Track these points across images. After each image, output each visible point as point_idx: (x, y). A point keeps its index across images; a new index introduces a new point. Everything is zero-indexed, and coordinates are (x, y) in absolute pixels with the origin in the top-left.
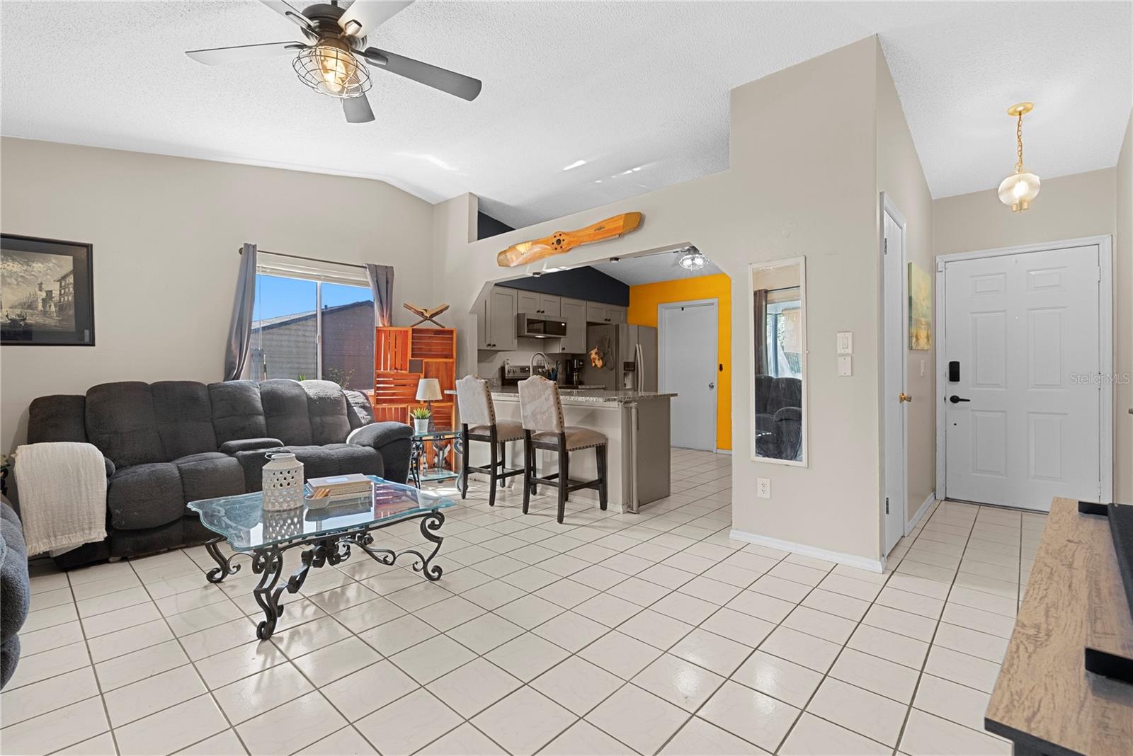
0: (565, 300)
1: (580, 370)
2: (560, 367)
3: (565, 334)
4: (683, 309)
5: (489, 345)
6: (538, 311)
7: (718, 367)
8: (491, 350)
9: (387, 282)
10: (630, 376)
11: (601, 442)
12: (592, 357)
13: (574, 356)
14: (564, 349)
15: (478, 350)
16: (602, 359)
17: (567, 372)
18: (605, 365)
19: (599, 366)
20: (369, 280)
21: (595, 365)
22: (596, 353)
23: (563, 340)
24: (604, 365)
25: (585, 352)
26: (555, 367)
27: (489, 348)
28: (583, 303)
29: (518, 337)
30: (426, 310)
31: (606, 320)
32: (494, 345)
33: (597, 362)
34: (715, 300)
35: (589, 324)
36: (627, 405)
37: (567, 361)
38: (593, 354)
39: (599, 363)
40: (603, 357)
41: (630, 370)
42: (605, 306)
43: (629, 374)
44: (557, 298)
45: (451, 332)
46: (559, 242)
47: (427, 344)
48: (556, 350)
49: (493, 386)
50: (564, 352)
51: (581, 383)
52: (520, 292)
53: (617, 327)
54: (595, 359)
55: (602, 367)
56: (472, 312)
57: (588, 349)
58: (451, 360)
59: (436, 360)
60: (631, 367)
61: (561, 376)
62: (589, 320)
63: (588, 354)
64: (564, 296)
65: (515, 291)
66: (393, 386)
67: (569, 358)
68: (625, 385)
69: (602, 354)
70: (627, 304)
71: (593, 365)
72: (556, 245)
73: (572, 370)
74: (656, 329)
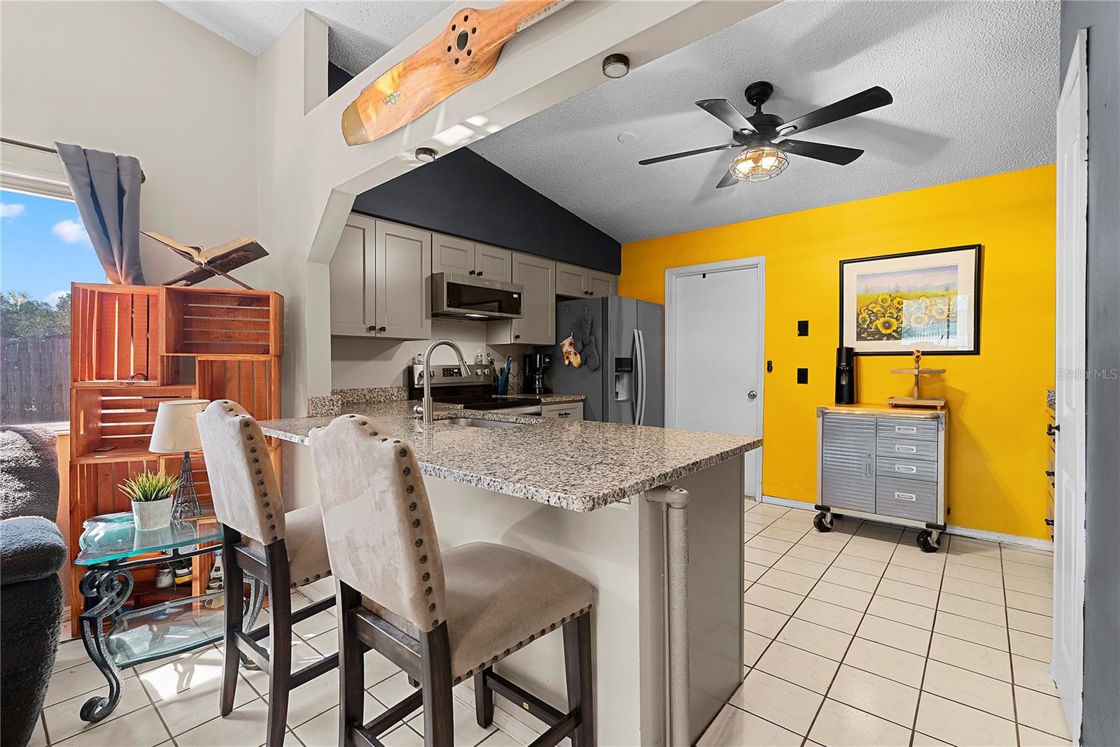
0: (518, 257)
1: (547, 370)
2: (514, 368)
3: (518, 312)
4: (704, 276)
5: (372, 328)
6: (472, 273)
7: (764, 367)
8: (375, 338)
9: (121, 192)
10: (625, 379)
11: (576, 607)
12: (564, 350)
13: (538, 348)
14: (517, 337)
15: (332, 335)
16: (580, 353)
17: (525, 373)
18: (585, 364)
19: (575, 365)
20: (65, 182)
21: (570, 362)
22: (571, 344)
23: (517, 324)
24: (584, 362)
25: (554, 344)
26: (505, 366)
27: (372, 334)
28: (550, 264)
29: (434, 315)
30: (198, 249)
31: (586, 293)
32: (383, 329)
33: (572, 358)
34: (760, 259)
35: (559, 298)
36: (658, 497)
37: (525, 356)
38: (566, 346)
39: (576, 360)
40: (582, 348)
41: (624, 371)
42: (585, 271)
43: (623, 377)
44: (506, 254)
45: (263, 300)
46: (463, 40)
47: (223, 325)
48: (506, 338)
49: (392, 401)
50: (518, 341)
51: (547, 391)
52: (436, 236)
53: (605, 301)
54: (569, 353)
55: (580, 366)
56: (314, 259)
57: (559, 338)
58: (262, 358)
59: (240, 357)
60: (626, 366)
61: (516, 380)
62: (561, 292)
63: (557, 347)
64: (516, 250)
65: (428, 234)
66: (143, 411)
67: (529, 352)
68: (617, 393)
69: (580, 346)
70: (617, 271)
71: (567, 362)
72: (455, 52)
73: (534, 370)
74: (663, 307)
